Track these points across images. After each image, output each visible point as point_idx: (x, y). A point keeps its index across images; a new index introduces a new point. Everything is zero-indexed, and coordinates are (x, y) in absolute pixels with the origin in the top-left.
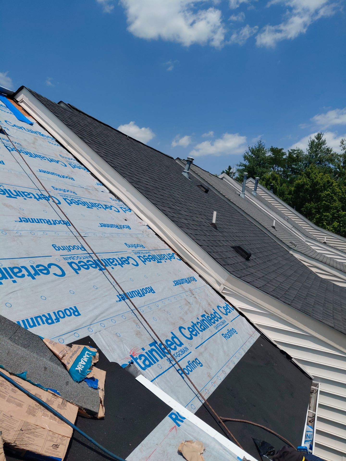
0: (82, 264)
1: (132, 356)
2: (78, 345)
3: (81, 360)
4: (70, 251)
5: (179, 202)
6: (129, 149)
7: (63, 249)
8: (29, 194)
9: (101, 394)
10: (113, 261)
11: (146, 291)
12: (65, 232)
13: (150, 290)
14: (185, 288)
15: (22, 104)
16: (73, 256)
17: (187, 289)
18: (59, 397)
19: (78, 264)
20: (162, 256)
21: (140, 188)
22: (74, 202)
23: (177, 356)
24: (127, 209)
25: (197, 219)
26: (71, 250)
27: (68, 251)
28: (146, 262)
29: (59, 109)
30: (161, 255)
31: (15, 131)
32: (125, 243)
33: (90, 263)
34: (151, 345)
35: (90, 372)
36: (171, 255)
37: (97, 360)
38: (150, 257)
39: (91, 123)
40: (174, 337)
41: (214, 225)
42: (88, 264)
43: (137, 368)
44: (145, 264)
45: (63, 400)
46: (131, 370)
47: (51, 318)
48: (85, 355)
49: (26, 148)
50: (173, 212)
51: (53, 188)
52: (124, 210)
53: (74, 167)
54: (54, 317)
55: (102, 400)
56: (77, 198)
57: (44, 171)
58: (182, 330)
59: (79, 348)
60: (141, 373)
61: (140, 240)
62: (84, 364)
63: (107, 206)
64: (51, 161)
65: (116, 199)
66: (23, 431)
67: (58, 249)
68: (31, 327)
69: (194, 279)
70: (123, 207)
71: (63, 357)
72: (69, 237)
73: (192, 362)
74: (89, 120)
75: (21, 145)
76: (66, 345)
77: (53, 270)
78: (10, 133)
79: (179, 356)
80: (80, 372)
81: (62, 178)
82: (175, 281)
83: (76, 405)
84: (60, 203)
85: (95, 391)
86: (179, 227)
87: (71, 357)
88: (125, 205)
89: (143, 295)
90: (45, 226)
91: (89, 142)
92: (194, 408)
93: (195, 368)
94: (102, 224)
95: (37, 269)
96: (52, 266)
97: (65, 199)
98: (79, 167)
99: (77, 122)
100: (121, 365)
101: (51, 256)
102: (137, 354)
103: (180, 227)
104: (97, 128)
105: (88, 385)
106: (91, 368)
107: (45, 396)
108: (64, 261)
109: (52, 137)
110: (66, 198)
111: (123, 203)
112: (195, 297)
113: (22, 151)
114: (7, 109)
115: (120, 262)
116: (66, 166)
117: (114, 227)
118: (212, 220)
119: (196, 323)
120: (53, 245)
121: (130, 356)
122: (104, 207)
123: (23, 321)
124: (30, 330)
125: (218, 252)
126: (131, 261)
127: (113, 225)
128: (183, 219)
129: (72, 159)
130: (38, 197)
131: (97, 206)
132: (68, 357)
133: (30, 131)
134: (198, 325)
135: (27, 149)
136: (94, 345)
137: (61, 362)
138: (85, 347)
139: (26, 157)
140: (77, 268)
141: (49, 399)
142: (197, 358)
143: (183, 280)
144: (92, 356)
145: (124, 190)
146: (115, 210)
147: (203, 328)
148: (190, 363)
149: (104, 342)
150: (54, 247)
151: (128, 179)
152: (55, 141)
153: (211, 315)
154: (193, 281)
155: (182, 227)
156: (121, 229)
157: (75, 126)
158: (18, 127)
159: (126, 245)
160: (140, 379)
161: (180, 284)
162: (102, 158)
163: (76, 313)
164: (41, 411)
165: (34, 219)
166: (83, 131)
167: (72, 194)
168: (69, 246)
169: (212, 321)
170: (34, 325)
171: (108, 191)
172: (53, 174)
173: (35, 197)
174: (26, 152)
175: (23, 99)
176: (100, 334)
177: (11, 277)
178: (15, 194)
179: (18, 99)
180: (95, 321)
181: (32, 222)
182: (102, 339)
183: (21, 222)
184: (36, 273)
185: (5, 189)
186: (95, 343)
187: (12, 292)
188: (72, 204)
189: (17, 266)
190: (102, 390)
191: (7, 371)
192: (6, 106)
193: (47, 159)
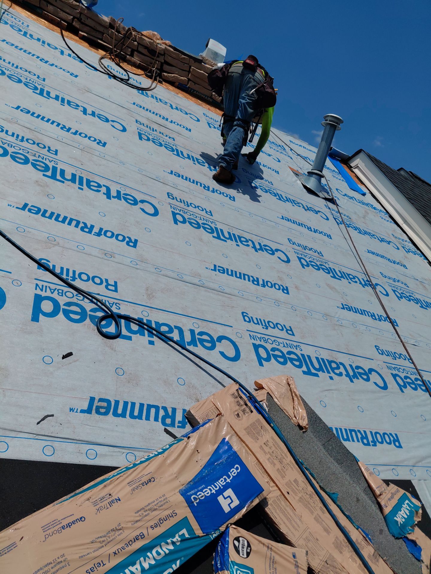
0: (408, 380)
2: (398, 487)
3: (402, 509)
4: (395, 359)
7: (387, 354)
8: (354, 278)
9: (425, 572)
12: (391, 334)
15: (356, 171)
16: (398, 367)
18: (371, 545)
19: (404, 380)
22: (405, 297)
26: (397, 358)
27: (393, 359)
29: (399, 178)
31: (346, 201)
37: (420, 519)
42: (415, 382)
45: (375, 552)
47: (367, 438)
48: (404, 504)
49: (355, 222)
51: (382, 274)
53: (408, 251)
54: (370, 439)
56: (409, 293)
57: (373, 252)
59: (398, 491)
62: (406, 517)
64: (382, 240)
66: (328, 564)
67: (381, 353)
71: (380, 495)
72: (395, 341)
75: (350, 218)
77: (374, 377)
80: (399, 526)
81: (393, 264)
83: (391, 567)
84: (387, 295)
85: (417, 562)
87: (389, 500)
90: (369, 320)
95: (356, 371)
96: (373, 373)
97: (394, 291)
98: (413, 252)
99: (419, 194)
101: (373, 360)
107: (355, 535)
108: (387, 370)
109: (385, 211)
110: (395, 289)
113: (351, 226)
114: (339, 175)
116: (398, 249)
120: (376, 346)
124: (343, 443)
129: (406, 241)
130: (363, 283)
132: (386, 498)
135: (357, 224)
137: (377, 500)
138: (405, 493)
140: (402, 383)
141: (359, 541)
144: (414, 510)
150: (377, 349)
152: (388, 217)
157: (418, 200)
158: (349, 197)
163: (397, 444)
164: (348, 552)
165: (357, 309)
166: (427, 208)
167: (403, 286)
168: (395, 353)
170: (348, 439)
172: (382, 257)
173: (361, 283)
174: (354, 227)
175: (358, 164)
176: (425, 483)
177: (329, 372)
178: (340, 275)
179: (352, 165)
180: (420, 464)
181: (355, 312)
182: (427, 492)
183: (343, 310)
184: (355, 376)
185: (330, 268)
186: (418, 494)
187: (328, 390)
188: (402, 298)
189: (335, 360)
190: (427, 566)
191: (317, 483)
192: (338, 172)
193: (377, 238)
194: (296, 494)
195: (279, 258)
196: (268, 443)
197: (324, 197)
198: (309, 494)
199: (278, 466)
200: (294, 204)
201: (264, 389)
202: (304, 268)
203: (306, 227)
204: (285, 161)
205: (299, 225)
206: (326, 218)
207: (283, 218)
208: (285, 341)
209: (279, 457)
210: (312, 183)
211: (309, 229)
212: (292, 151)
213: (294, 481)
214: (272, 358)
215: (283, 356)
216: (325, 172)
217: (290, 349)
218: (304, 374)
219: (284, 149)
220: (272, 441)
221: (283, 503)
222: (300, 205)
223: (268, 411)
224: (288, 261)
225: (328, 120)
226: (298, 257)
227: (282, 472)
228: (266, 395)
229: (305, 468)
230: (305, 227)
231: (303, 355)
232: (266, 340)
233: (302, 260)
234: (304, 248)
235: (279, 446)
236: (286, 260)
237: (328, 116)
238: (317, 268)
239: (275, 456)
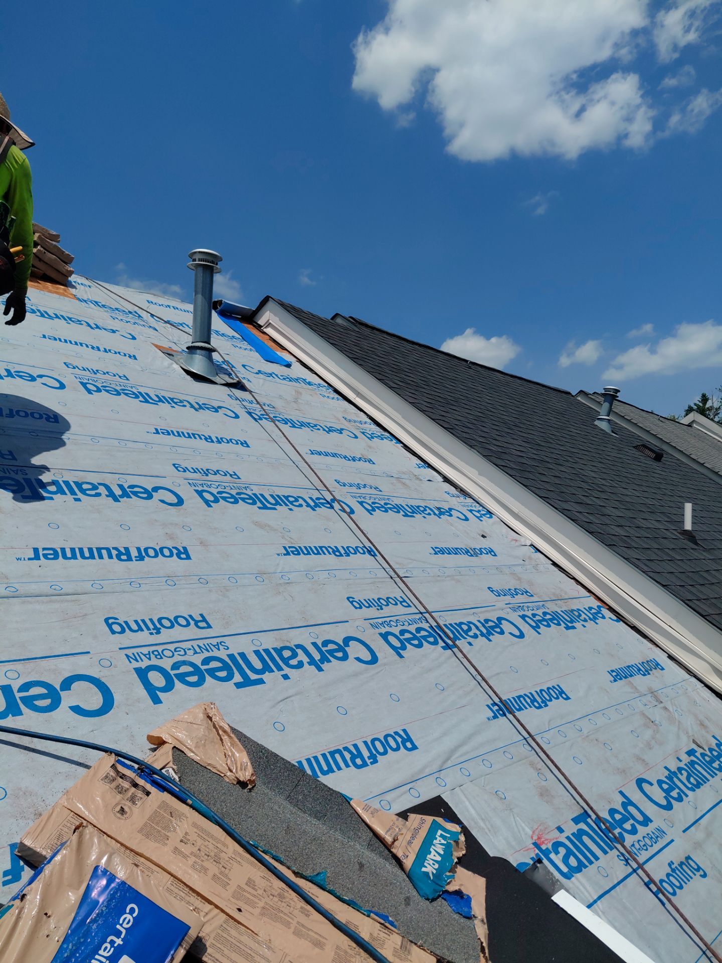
0: (407, 635)
1: (536, 845)
2: (421, 816)
3: (431, 850)
4: (381, 609)
7: (367, 605)
8: (297, 500)
9: (481, 931)
10: (470, 629)
11: (550, 695)
12: (369, 571)
13: (557, 692)
14: (637, 687)
15: (269, 331)
16: (388, 619)
17: (643, 689)
18: (394, 932)
19: (401, 637)
20: (574, 614)
21: (509, 466)
22: (378, 508)
23: (639, 849)
24: (484, 513)
26: (383, 607)
27: (378, 609)
28: (539, 628)
29: (335, 331)
30: (572, 610)
31: (261, 381)
32: (489, 588)
33: (423, 633)
34: (576, 820)
35: (453, 877)
36: (595, 611)
37: (463, 850)
38: (548, 617)
40: (628, 802)
42: (418, 635)
43: (553, 875)
44: (539, 634)
45: (403, 940)
46: (540, 878)
47: (360, 755)
48: (436, 839)
49: (284, 411)
51: (338, 483)
52: (478, 515)
53: (370, 437)
54: (365, 753)
55: (484, 944)
56: (384, 499)
57: (319, 453)
58: (645, 786)
59: (423, 822)
60: (562, 887)
61: (519, 579)
62: (439, 858)
63: (442, 510)
64: (330, 430)
65: (458, 493)
67: (358, 606)
68: (324, 773)
70: (474, 509)
71: (393, 843)
72: (376, 580)
73: (678, 865)
74: (392, 342)
76: (396, 814)
77: (354, 649)
78: (255, 388)
79: (645, 848)
80: (432, 878)
81: (352, 462)
82: (612, 671)
83: (431, 952)
84: (353, 512)
85: (467, 922)
86: (607, 545)
87: (410, 843)
88: (477, 505)
89: (543, 705)
90: (331, 560)
91: (396, 386)
93: (689, 881)
94: (436, 548)
95: (324, 649)
96: (351, 643)
97: (361, 503)
98: (380, 437)
100: (515, 865)
101: (348, 622)
102: (547, 839)
103: (610, 546)
105: (451, 907)
106: (453, 870)
107: (367, 928)
108: (372, 631)
109: (326, 385)
110: (362, 500)
111: (473, 501)
112: (666, 708)
113: (277, 418)
114: (243, 342)
115: (484, 631)
116: (356, 437)
117: (460, 554)
119: (677, 771)
120: (348, 599)
121: (533, 843)
122: (437, 512)
123: (309, 761)
124: (323, 779)
126: (506, 626)
127: (458, 550)
129: (366, 423)
130: (312, 504)
131: (422, 511)
132: (405, 843)
134: (682, 774)
135: (286, 413)
136: (452, 817)
137: (391, 852)
138: (434, 819)
139: (287, 430)
140: (398, 644)
141: (375, 935)
142: (689, 855)
143: (631, 668)
144: (451, 841)
145: (473, 473)
146: (458, 518)
147: (695, 783)
148: (673, 867)
149: (472, 811)
150: (352, 603)
151: (481, 450)
152: (333, 392)
153: (711, 750)
154: (656, 669)
155: (614, 545)
156: (477, 556)
157: (368, 358)
158: (265, 373)
159: (492, 591)
161: (626, 677)
162: (425, 414)
163: (409, 745)
165: (311, 548)
167: (373, 491)
168: (379, 599)
169: (713, 765)
170: (330, 770)
171: (440, 479)
172: (334, 455)
173: (308, 505)
174: (283, 420)
175: (268, 320)
176: (461, 790)
177: (280, 669)
178: (273, 501)
179: (261, 322)
180: (449, 763)
181: (307, 554)
182: (467, 803)
183: (288, 556)
184: (324, 659)
185: (255, 495)
186: (454, 812)
187: (283, 700)
188: (376, 511)
189: (288, 644)
190: (483, 921)
191: (289, 868)
192: (241, 338)
193: (321, 429)
194: (253, 905)
195: (163, 501)
196: (188, 837)
197: (224, 382)
198: (276, 894)
199: (213, 869)
200: (174, 405)
201: (167, 742)
202: (210, 506)
203: (203, 437)
204: (144, 335)
205: (190, 437)
206: (234, 416)
207: (157, 432)
208: (195, 643)
209: (212, 854)
210: (198, 365)
211: (209, 439)
212: (154, 317)
213: (246, 884)
214: (176, 681)
215: (197, 671)
216: (215, 342)
217: (206, 654)
218: (238, 688)
219: (140, 317)
220: (195, 830)
221: (233, 932)
222: (185, 403)
223: (180, 781)
224: (180, 502)
225: (197, 260)
226: (196, 491)
227: (221, 880)
228: (171, 753)
229: (263, 852)
230: (201, 438)
231: (231, 657)
232: (159, 654)
233: (205, 494)
234: (205, 473)
235: (209, 834)
236: (176, 501)
237: (195, 253)
238: (232, 500)
239: (206, 854)
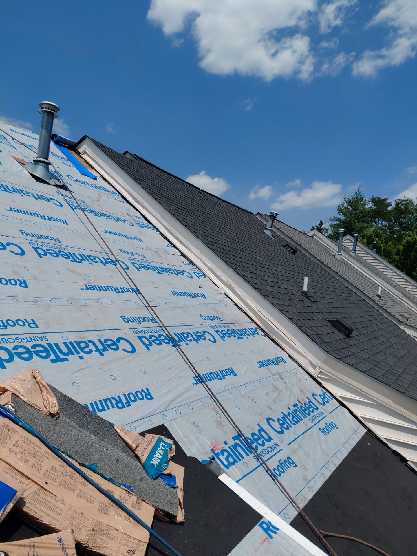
0: (153, 338)
1: (213, 451)
2: (152, 435)
3: (157, 452)
4: (140, 323)
5: (261, 265)
6: (202, 204)
7: (132, 321)
8: (95, 259)
9: (180, 494)
10: (188, 336)
11: (226, 372)
12: (134, 302)
13: (230, 372)
14: (272, 371)
15: (85, 156)
16: (143, 329)
17: (274, 372)
18: (133, 495)
19: (149, 339)
20: (243, 331)
21: (217, 250)
22: (143, 267)
23: (265, 453)
24: (201, 274)
25: (283, 286)
26: (141, 322)
27: (138, 323)
28: (224, 337)
29: (124, 161)
30: (242, 329)
31: (78, 186)
32: (200, 315)
33: (162, 338)
34: (234, 438)
35: (167, 466)
36: (254, 330)
37: (174, 453)
38: (230, 332)
39: (160, 176)
40: (261, 430)
41: (305, 294)
42: (159, 338)
43: (219, 466)
44: (224, 340)
45: (137, 499)
46: (212, 467)
47: (121, 402)
48: (160, 447)
49: (89, 205)
50: (255, 278)
51: (121, 251)
52: (198, 275)
53: (142, 226)
54: (124, 401)
55: (181, 501)
56: (147, 263)
57: (110, 232)
58: (271, 422)
59: (153, 438)
60: (224, 472)
61: (217, 311)
62: (160, 457)
63: (179, 271)
64: (118, 220)
65: (189, 263)
66: (95, 531)
67: (127, 321)
68: (100, 411)
69: (283, 360)
70: (196, 272)
71: (136, 448)
72: (138, 307)
73: (284, 461)
74: (158, 172)
76: (139, 434)
77: (123, 345)
78: (73, 189)
79: (268, 453)
80: (156, 467)
81: (130, 240)
82: (260, 362)
83: (152, 505)
84: (128, 268)
85: (173, 490)
86: (263, 296)
87: (145, 448)
88: (199, 270)
89: (222, 378)
90: (112, 294)
91: (158, 198)
92: (288, 518)
93: (288, 469)
94: (174, 292)
95: (105, 344)
96: (121, 341)
97: (133, 264)
98: (147, 227)
99: (145, 175)
100: (200, 461)
101: (120, 329)
102: (219, 448)
103: (265, 296)
104: (166, 181)
105: (165, 482)
106: (167, 463)
107: (118, 493)
108: (134, 335)
109: (117, 193)
110: (134, 262)
111: (196, 268)
112: (285, 382)
113: (86, 209)
114: (68, 162)
115: (196, 338)
116: (133, 225)
117: (187, 296)
118: (302, 287)
119: (287, 415)
120: (121, 316)
121: (211, 450)
122: (176, 272)
123: (91, 404)
124: (99, 414)
125: (311, 327)
126: (207, 336)
127: (186, 294)
128: (267, 286)
129: (139, 218)
130: (104, 262)
131: (168, 271)
132: (142, 448)
133: (94, 186)
134: (290, 416)
135: (91, 207)
136: (169, 436)
137: (134, 453)
138: (159, 437)
139: (91, 216)
140: (147, 343)
141: (122, 496)
142: (289, 457)
143: (269, 361)
144: (168, 449)
145: (197, 252)
146: (187, 276)
147: (296, 421)
148: (281, 462)
149: (180, 433)
150: (123, 319)
151: (203, 240)
152: (121, 197)
153: (305, 404)
154: (282, 362)
155: (267, 296)
156: (195, 298)
157: (143, 180)
158: (81, 182)
159: (202, 317)
160: (223, 478)
161: (266, 365)
162: (173, 216)
163: (149, 397)
164: (114, 510)
165: (101, 286)
166: (152, 186)
167: (141, 258)
168: (139, 318)
169: (306, 412)
170: (104, 409)
171: (179, 254)
172: (119, 235)
173: (102, 262)
174: (90, 211)
175: (85, 150)
176: (175, 422)
177: (78, 353)
178: (80, 258)
179: (80, 150)
180: (170, 407)
181: (99, 290)
182: (178, 429)
183: (87, 290)
184: (105, 349)
185: (69, 253)
186: (171, 433)
187: (79, 370)
188: (141, 269)
189: (84, 340)
190: (181, 489)
191: (76, 461)
192: (67, 159)
193: (113, 218)
194: (54, 480)
195: (12, 252)
196: (18, 443)
197: (55, 184)
198: (68, 475)
199: (32, 461)
200: (22, 194)
201: (8, 390)
202: (41, 257)
203: (39, 216)
204: (7, 150)
205: (31, 215)
206: (59, 205)
207: (11, 210)
208: (28, 336)
209: (32, 453)
210: (40, 172)
211: (43, 217)
212: (14, 140)
213: (51, 469)
214: (15, 357)
215: (28, 351)
216: (51, 159)
217: (34, 343)
218: (52, 362)
219: (5, 138)
220: (23, 439)
221: (42, 495)
222: (30, 194)
223: (15, 412)
224: (23, 253)
225: (44, 108)
226: (33, 247)
227: (37, 467)
228: (10, 396)
229: (62, 452)
230: (38, 216)
231: (49, 345)
232: (6, 341)
233: (38, 250)
234: (39, 237)
235: (31, 442)
236: (20, 252)
237: (44, 103)
238: (55, 255)
239: (28, 453)
